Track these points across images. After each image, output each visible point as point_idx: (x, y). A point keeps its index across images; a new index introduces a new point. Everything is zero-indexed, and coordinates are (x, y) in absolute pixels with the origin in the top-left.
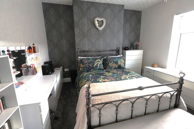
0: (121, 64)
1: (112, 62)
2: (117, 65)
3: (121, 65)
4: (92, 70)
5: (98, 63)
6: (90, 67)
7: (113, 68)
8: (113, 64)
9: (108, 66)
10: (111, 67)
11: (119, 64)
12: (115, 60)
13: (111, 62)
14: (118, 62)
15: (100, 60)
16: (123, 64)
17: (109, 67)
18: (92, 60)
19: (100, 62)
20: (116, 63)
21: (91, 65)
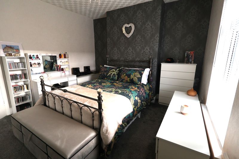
0: (134, 78)
1: (125, 74)
2: (129, 79)
3: (134, 80)
4: (106, 78)
5: (112, 73)
6: (105, 75)
7: (124, 81)
8: (125, 76)
9: (120, 77)
10: (123, 80)
11: (131, 78)
12: (129, 73)
13: (123, 74)
14: (131, 75)
15: (115, 70)
16: (136, 78)
17: (121, 79)
18: (108, 69)
19: (114, 72)
20: (129, 76)
21: (105, 74)
